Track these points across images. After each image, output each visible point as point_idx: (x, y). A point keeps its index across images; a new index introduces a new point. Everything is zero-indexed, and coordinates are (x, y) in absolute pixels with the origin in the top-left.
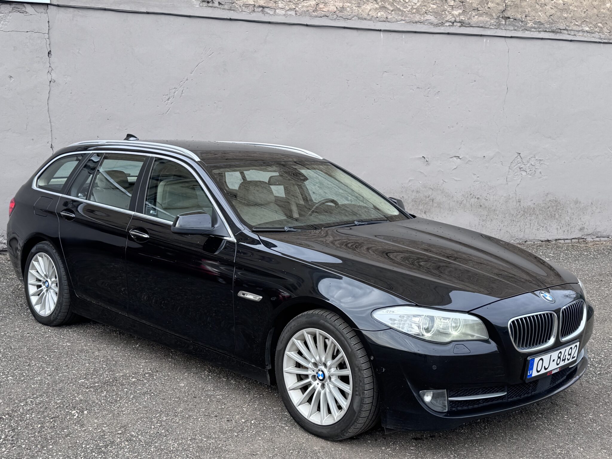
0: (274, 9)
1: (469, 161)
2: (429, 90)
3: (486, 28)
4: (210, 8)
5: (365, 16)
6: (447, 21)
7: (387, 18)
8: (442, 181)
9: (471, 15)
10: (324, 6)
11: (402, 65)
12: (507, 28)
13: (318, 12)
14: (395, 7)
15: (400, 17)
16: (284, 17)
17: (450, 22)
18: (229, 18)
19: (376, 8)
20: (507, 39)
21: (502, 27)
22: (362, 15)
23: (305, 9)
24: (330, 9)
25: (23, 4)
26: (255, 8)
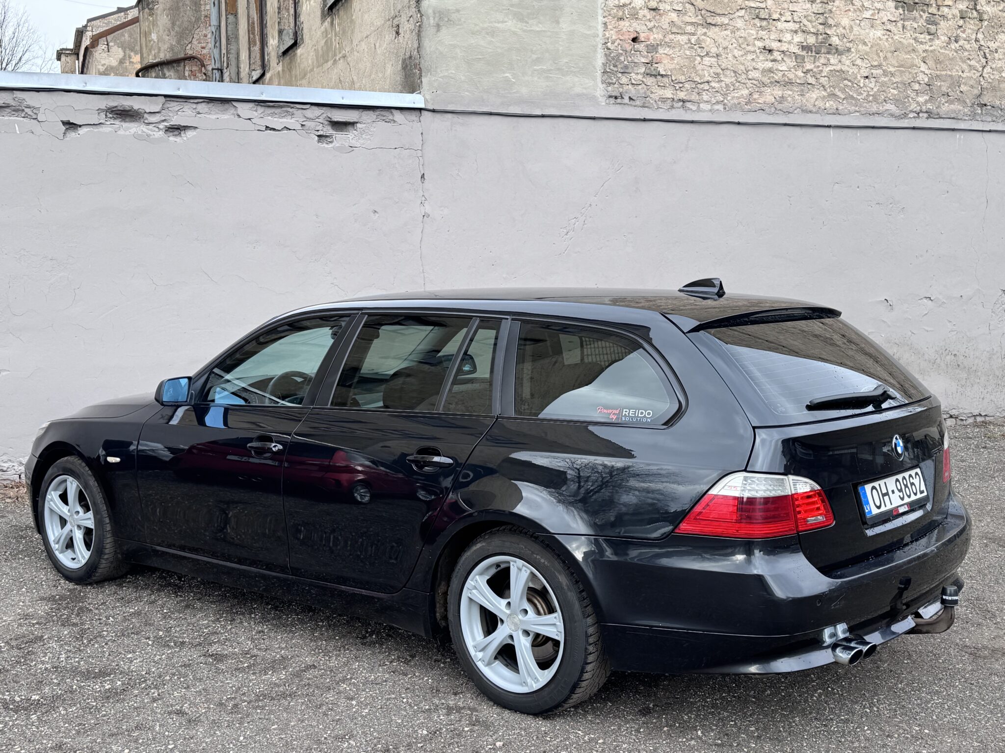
0: (698, 103)
1: (944, 303)
2: (891, 206)
3: (958, 119)
4: (619, 105)
5: (810, 107)
6: (911, 111)
7: (837, 109)
8: (910, 333)
9: (940, 103)
10: (758, 96)
11: (858, 173)
12: (984, 119)
13: (752, 105)
14: (847, 94)
15: (853, 108)
16: (710, 113)
17: (915, 112)
18: (642, 118)
19: (824, 96)
20: (984, 134)
21: (978, 117)
22: (806, 106)
23: (736, 101)
24: (767, 100)
25: (390, 110)
26: (674, 103)
